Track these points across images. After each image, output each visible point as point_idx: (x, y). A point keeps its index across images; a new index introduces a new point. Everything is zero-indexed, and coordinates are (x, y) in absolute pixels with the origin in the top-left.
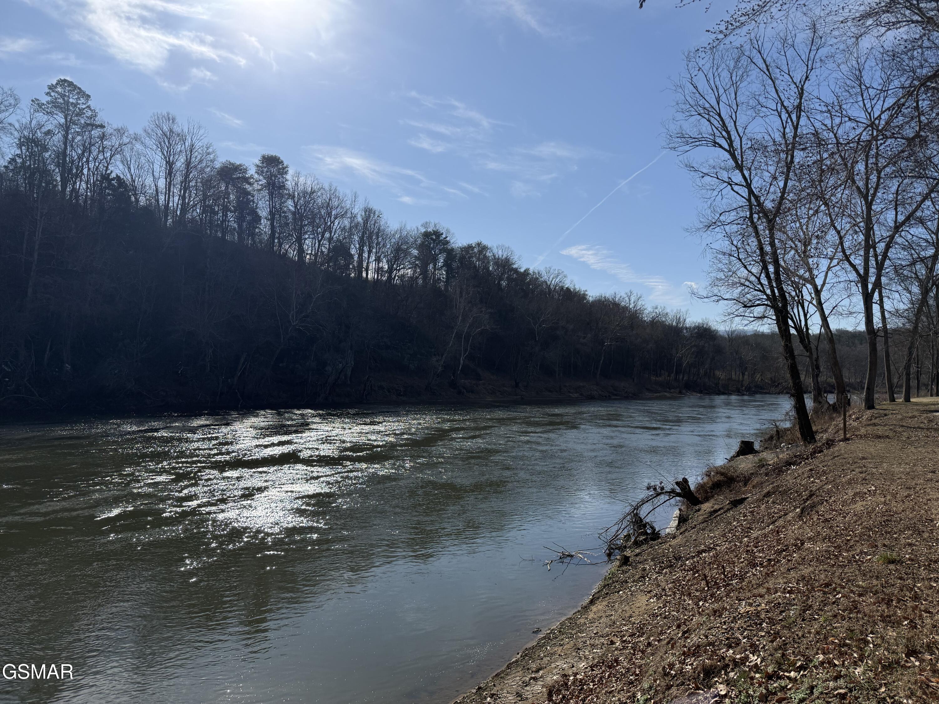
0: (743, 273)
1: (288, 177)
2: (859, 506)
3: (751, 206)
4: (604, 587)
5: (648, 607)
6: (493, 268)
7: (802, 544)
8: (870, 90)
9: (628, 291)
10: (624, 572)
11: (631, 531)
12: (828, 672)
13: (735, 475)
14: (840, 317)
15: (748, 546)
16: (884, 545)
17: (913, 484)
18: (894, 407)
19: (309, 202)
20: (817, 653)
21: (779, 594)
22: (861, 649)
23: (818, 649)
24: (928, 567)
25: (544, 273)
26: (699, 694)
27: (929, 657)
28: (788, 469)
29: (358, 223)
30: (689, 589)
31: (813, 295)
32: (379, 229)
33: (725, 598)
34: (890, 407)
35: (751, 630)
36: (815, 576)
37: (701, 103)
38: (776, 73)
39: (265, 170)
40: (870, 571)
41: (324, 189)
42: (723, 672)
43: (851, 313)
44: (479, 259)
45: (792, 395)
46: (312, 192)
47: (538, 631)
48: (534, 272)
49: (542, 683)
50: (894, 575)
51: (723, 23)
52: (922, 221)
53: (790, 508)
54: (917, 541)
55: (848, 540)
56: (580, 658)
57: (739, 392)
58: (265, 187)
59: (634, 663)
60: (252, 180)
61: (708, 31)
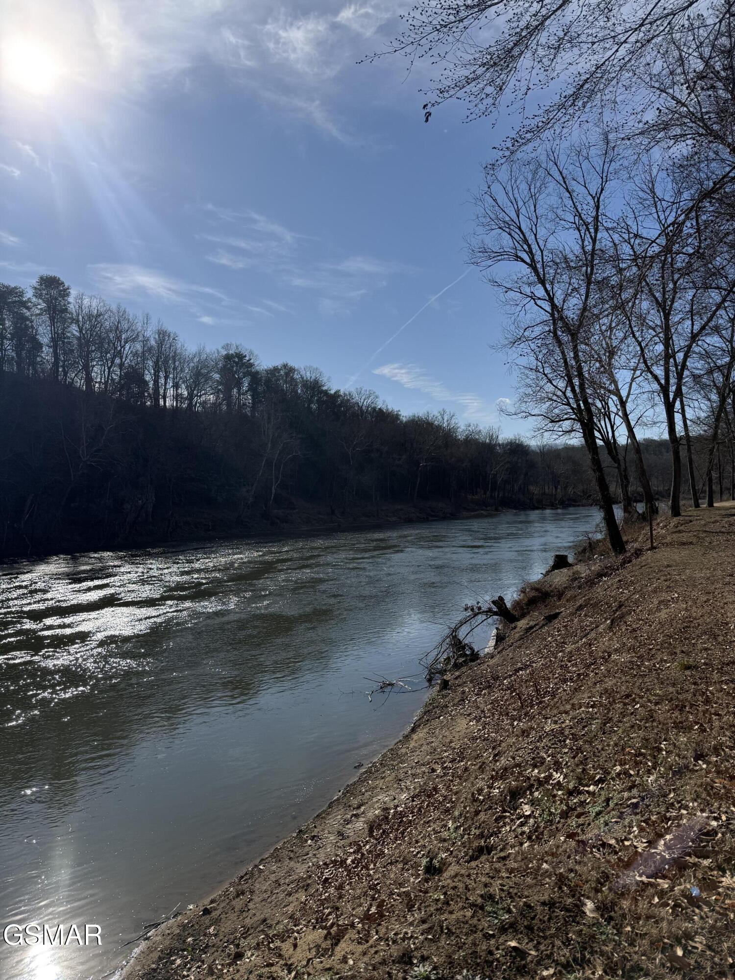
0: (549, 388)
1: (71, 299)
2: (663, 615)
3: (554, 320)
4: (425, 713)
5: (468, 731)
6: (302, 390)
7: (609, 656)
8: (663, 203)
9: (441, 410)
10: (444, 697)
11: (451, 654)
12: (624, 783)
13: (549, 590)
14: (645, 427)
15: (562, 661)
16: (683, 652)
17: (713, 588)
18: (699, 513)
19: (95, 326)
20: (615, 765)
21: (583, 709)
22: (655, 757)
23: (616, 761)
24: (721, 671)
25: (355, 395)
26: (505, 817)
27: (715, 759)
28: (600, 581)
29: (152, 347)
30: (507, 708)
31: (619, 407)
32: (175, 352)
33: (537, 717)
34: (695, 513)
35: (555, 748)
36: (617, 688)
37: (500, 216)
38: (573, 185)
39: (44, 292)
40: (668, 678)
41: (112, 312)
42: (528, 793)
43: (655, 423)
44: (286, 382)
45: (601, 507)
46: (99, 315)
47: (360, 765)
48: (345, 394)
49: (363, 819)
50: (689, 680)
51: (509, 140)
52: (717, 330)
53: (601, 620)
54: (713, 645)
55: (650, 649)
56: (402, 789)
57: (553, 506)
58: (45, 311)
59: (451, 790)
60: (29, 304)
61: (495, 148)
